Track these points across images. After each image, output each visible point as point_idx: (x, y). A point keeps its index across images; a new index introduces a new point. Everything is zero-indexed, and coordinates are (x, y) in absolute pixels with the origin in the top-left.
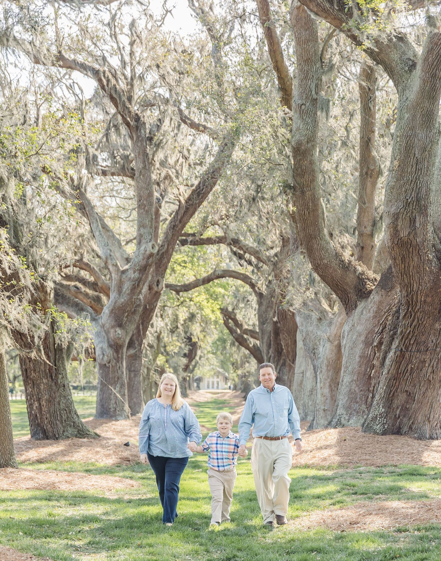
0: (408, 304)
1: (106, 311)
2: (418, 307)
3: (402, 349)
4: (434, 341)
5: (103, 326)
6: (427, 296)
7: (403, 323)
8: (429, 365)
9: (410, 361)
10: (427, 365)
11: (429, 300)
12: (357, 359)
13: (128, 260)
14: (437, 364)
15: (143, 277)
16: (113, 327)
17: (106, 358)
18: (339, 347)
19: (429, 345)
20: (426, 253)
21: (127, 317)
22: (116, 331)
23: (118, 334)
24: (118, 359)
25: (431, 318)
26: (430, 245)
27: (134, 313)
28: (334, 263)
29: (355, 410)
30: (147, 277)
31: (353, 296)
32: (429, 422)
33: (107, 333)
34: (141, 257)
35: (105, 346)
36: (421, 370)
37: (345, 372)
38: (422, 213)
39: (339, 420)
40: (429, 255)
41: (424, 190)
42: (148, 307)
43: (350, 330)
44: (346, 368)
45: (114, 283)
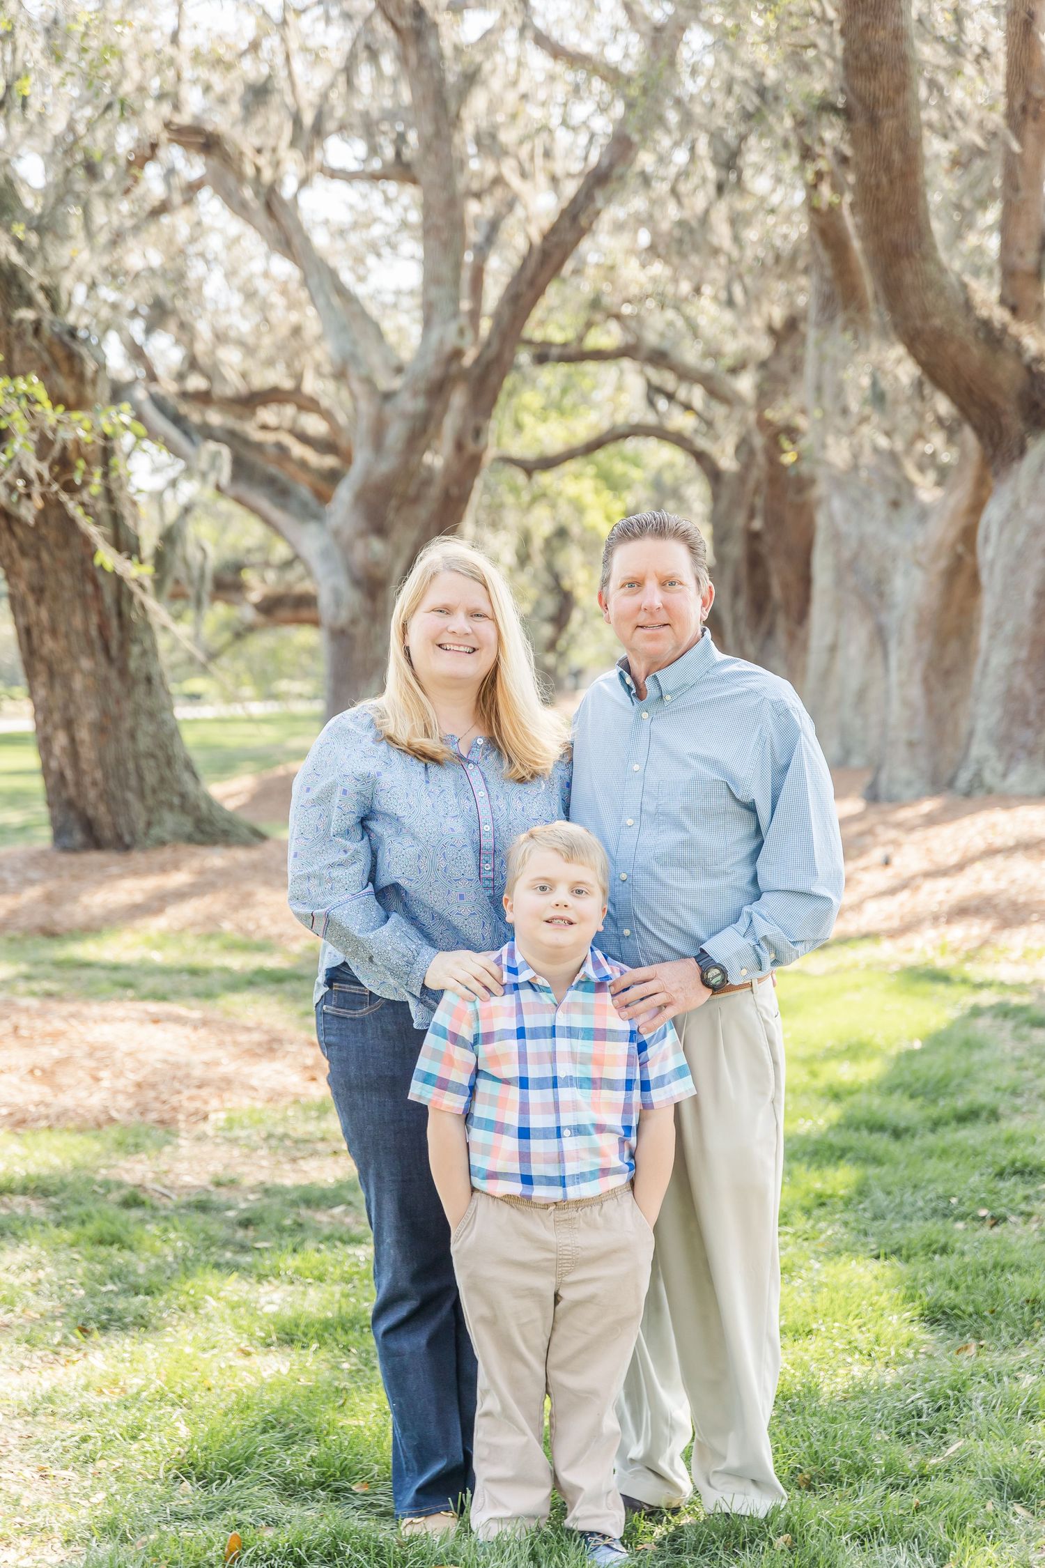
1: (344, 494)
5: (335, 533)
12: (1029, 599)
13: (399, 370)
15: (438, 408)
16: (362, 534)
17: (344, 613)
21: (398, 510)
22: (367, 546)
23: (376, 553)
24: (375, 618)
27: (416, 500)
28: (962, 328)
29: (1023, 747)
31: (1014, 422)
33: (346, 550)
34: (430, 359)
35: (342, 582)
37: (992, 637)
39: (978, 775)
42: (455, 491)
43: (1008, 519)
44: (998, 625)
45: (364, 424)
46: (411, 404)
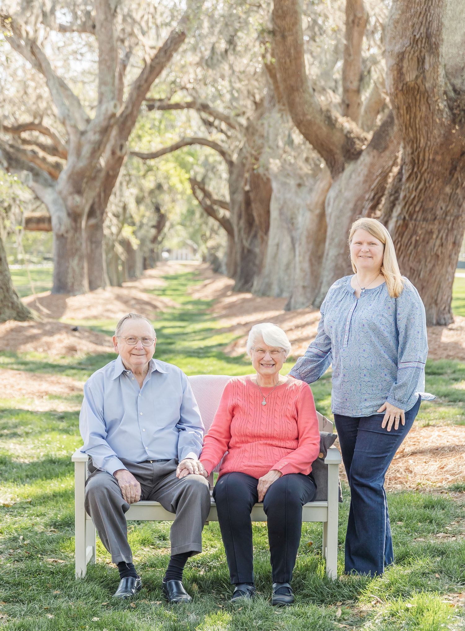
0: (413, 163)
1: (63, 176)
2: (425, 167)
3: (405, 218)
4: (444, 208)
5: (60, 193)
6: (436, 153)
7: (406, 186)
8: (437, 237)
9: (414, 232)
10: (434, 236)
11: (438, 158)
13: (88, 121)
14: (447, 235)
15: (105, 139)
16: (71, 194)
17: (63, 229)
18: (322, 216)
19: (438, 213)
20: (436, 101)
21: (87, 183)
22: (73, 199)
23: (77, 202)
24: (77, 229)
25: (440, 180)
26: (441, 92)
27: (94, 179)
28: (319, 120)
30: (108, 140)
31: (340, 158)
32: (436, 304)
33: (65, 200)
34: (102, 118)
35: (64, 215)
36: (428, 243)
37: (330, 244)
38: (433, 53)
40: (440, 104)
41: (435, 25)
42: (111, 173)
43: (337, 197)
44: (332, 239)
45: (72, 145)
46: (92, 137)
